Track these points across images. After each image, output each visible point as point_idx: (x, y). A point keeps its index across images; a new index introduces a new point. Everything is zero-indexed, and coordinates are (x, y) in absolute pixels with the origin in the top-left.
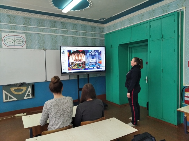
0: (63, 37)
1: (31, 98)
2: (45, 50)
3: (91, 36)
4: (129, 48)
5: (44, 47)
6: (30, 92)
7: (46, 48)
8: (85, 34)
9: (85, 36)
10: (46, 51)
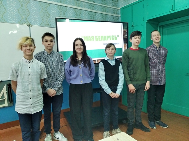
0: (60, 7)
1: (6, 107)
2: (30, 26)
3: (101, 11)
4: (160, 26)
5: (28, 20)
6: (6, 97)
7: (32, 23)
8: (92, 6)
9: (93, 9)
10: (31, 28)
